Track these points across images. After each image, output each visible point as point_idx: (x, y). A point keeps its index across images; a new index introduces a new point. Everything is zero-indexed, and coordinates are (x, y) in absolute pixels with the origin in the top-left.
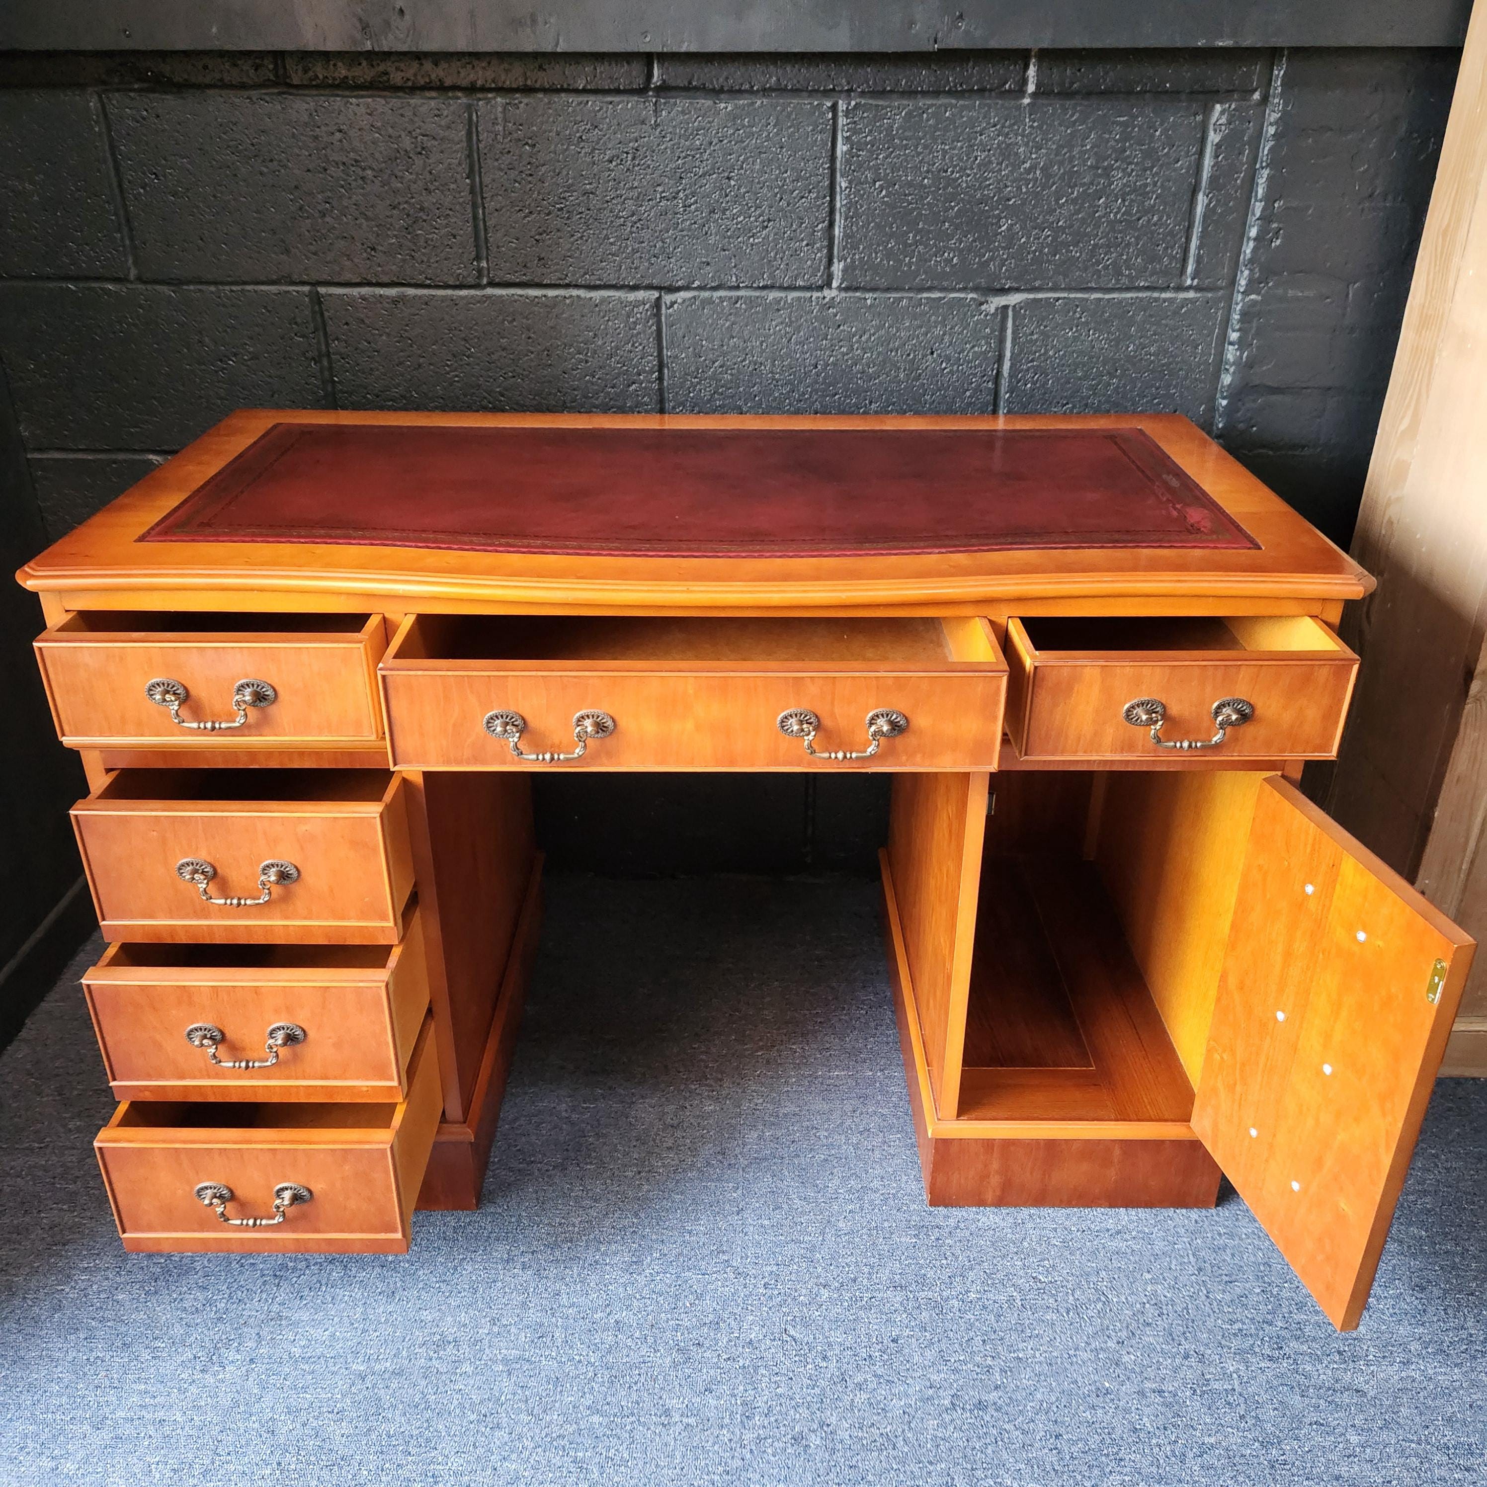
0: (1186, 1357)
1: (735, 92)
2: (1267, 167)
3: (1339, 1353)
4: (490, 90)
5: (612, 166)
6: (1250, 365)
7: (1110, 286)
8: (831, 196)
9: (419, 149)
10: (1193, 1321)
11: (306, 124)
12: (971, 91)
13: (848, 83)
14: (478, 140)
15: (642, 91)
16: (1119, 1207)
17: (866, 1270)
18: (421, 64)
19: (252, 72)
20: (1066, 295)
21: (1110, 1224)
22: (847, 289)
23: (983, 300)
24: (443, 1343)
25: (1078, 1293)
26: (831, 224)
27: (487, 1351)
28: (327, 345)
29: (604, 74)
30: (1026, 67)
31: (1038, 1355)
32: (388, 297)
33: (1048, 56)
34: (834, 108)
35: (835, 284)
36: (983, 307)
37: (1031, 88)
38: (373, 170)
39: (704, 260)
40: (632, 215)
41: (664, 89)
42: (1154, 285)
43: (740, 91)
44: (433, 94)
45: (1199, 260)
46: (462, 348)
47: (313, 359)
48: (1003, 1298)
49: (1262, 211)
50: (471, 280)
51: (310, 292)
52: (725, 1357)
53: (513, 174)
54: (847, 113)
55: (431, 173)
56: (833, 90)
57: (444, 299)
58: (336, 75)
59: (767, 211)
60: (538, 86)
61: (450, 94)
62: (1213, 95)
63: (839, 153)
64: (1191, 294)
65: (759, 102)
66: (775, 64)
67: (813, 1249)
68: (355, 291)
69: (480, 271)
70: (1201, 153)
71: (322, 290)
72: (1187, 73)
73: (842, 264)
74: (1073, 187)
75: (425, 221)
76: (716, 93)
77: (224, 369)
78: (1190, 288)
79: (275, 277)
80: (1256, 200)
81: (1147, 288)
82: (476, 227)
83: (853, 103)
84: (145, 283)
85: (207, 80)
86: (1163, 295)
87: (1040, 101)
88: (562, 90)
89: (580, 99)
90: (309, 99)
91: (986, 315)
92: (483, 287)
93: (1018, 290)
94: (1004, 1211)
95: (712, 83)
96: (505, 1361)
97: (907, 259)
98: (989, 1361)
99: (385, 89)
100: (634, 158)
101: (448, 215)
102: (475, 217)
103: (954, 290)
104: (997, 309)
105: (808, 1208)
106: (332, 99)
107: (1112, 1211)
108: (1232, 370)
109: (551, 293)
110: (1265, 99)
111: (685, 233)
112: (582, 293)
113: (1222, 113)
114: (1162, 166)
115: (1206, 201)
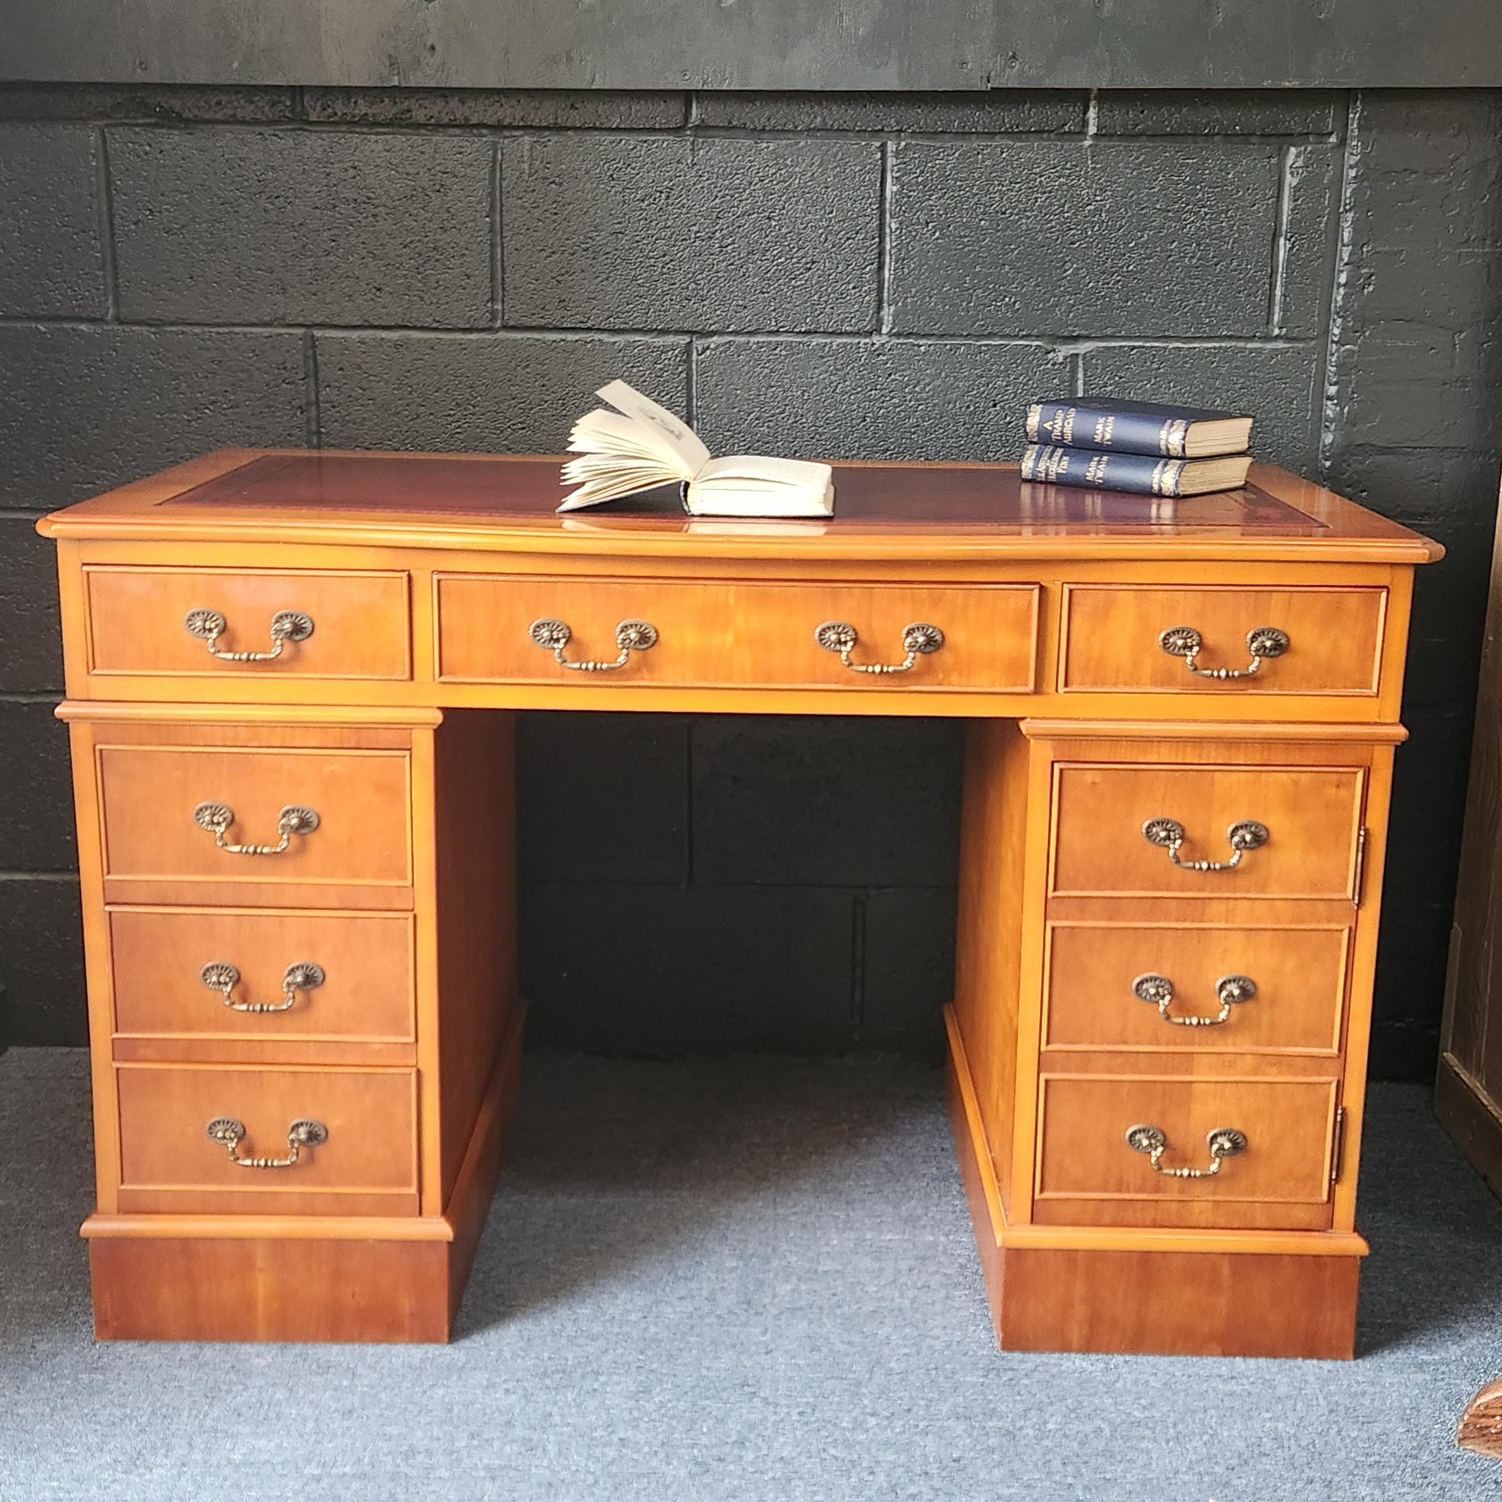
0: (1311, 1481)
1: (778, 132)
2: (1350, 209)
3: (1496, 1482)
4: (518, 128)
5: (644, 205)
6: (1352, 421)
7: (1188, 335)
8: (880, 237)
9: (437, 187)
10: (1320, 1454)
11: (319, 161)
12: (1029, 132)
13: (898, 124)
14: (501, 178)
15: (678, 130)
16: (1235, 1356)
17: (922, 1403)
18: (447, 102)
19: (267, 108)
20: (1141, 344)
21: (1224, 1371)
22: (898, 335)
23: (1049, 347)
24: (412, 1452)
25: (1180, 1427)
26: (881, 268)
27: (465, 1460)
28: (318, 392)
29: (639, 112)
30: (1086, 111)
31: (1129, 1476)
32: (389, 340)
33: (1107, 97)
34: (883, 148)
35: (885, 330)
36: (1050, 356)
37: (1092, 130)
38: (387, 207)
39: (740, 303)
40: (664, 256)
41: (702, 128)
42: (1239, 334)
43: (783, 131)
44: (457, 131)
45: (1285, 309)
46: (467, 396)
47: (299, 408)
48: (1088, 1428)
49: (1350, 256)
50: (483, 324)
51: (305, 334)
52: (751, 1470)
53: (537, 213)
54: (897, 154)
55: (449, 212)
56: (882, 130)
57: (452, 343)
58: (356, 112)
59: (810, 252)
60: (569, 124)
61: (475, 131)
62: (1287, 138)
63: (888, 194)
64: (1280, 345)
65: (803, 143)
66: (820, 104)
67: (859, 1384)
68: (355, 335)
69: (493, 313)
70: (1279, 197)
71: (318, 333)
72: (1258, 117)
73: (892, 308)
74: (1143, 231)
75: (437, 260)
76: (759, 132)
77: (199, 418)
78: (1277, 337)
79: (267, 318)
80: (1343, 245)
81: (1230, 338)
82: (492, 267)
83: (903, 144)
84: (121, 323)
85: (219, 116)
86: (1250, 345)
87: (1102, 144)
88: (595, 128)
89: (612, 138)
90: (324, 136)
91: (1054, 365)
92: (498, 331)
93: (1088, 338)
94: (1093, 1357)
95: (753, 122)
96: (488, 1468)
97: (964, 304)
98: (1070, 1480)
99: (408, 126)
100: (668, 197)
101: (464, 254)
102: (492, 258)
103: (1016, 337)
104: (1066, 358)
105: (852, 1351)
106: (350, 135)
107: (1227, 1360)
108: (1333, 427)
109: (571, 337)
110: (1343, 142)
111: (720, 274)
112: (605, 337)
113: (1298, 156)
114: (1237, 209)
115: (1289, 246)
